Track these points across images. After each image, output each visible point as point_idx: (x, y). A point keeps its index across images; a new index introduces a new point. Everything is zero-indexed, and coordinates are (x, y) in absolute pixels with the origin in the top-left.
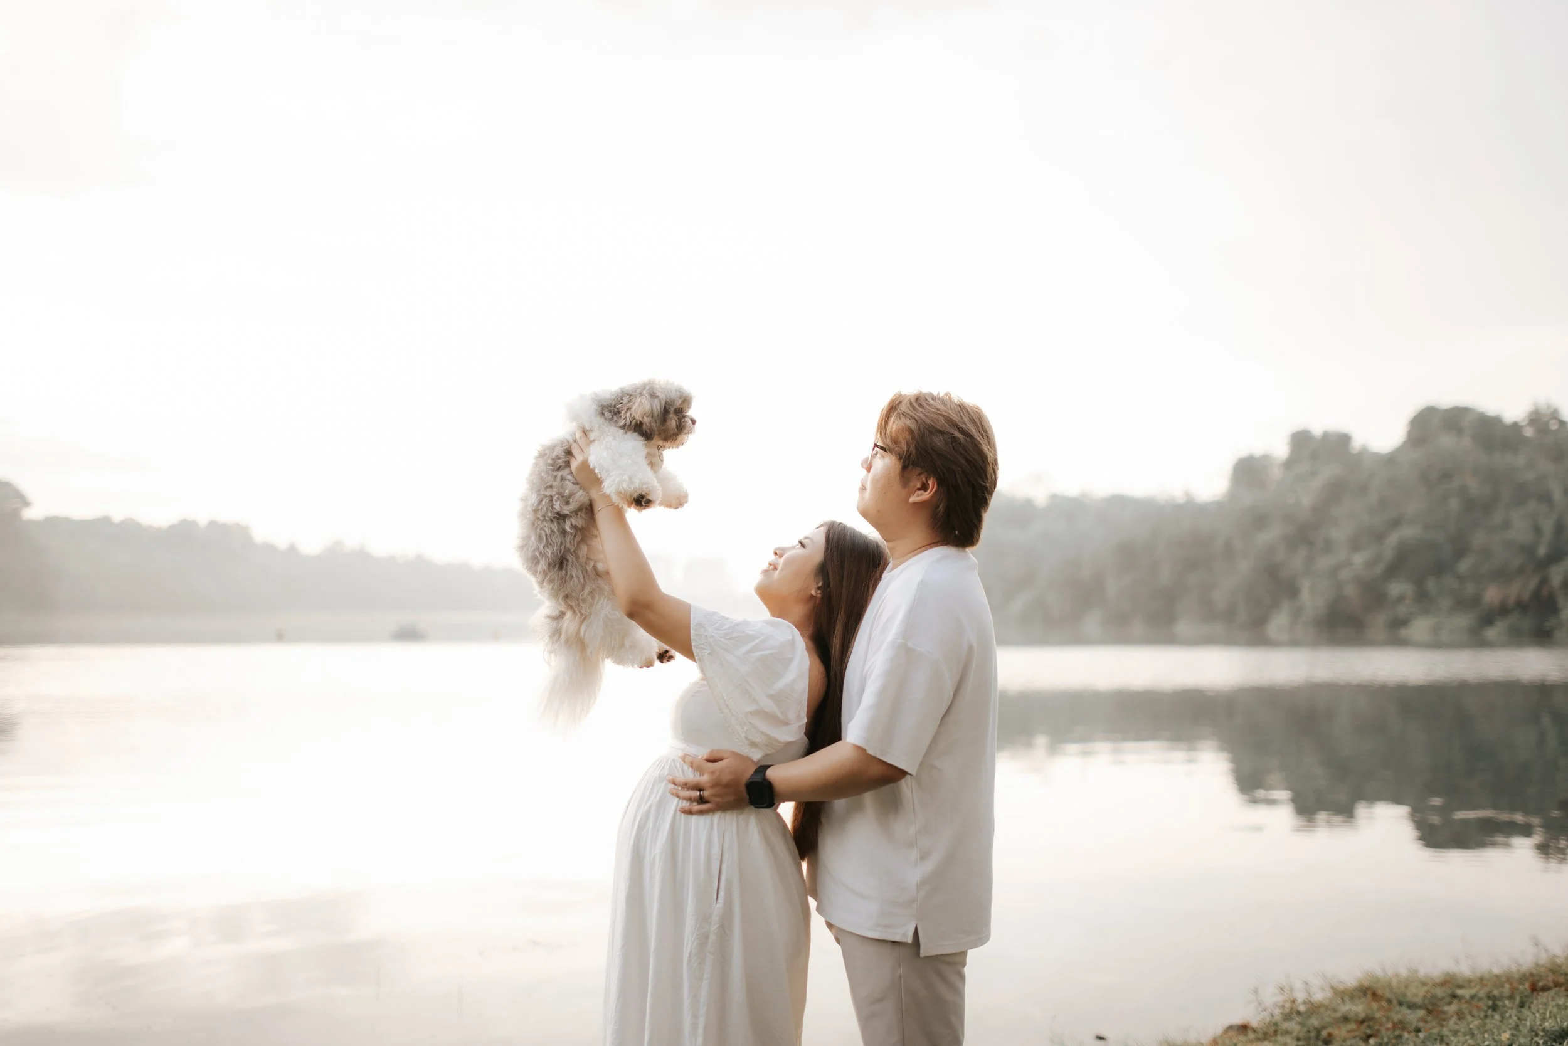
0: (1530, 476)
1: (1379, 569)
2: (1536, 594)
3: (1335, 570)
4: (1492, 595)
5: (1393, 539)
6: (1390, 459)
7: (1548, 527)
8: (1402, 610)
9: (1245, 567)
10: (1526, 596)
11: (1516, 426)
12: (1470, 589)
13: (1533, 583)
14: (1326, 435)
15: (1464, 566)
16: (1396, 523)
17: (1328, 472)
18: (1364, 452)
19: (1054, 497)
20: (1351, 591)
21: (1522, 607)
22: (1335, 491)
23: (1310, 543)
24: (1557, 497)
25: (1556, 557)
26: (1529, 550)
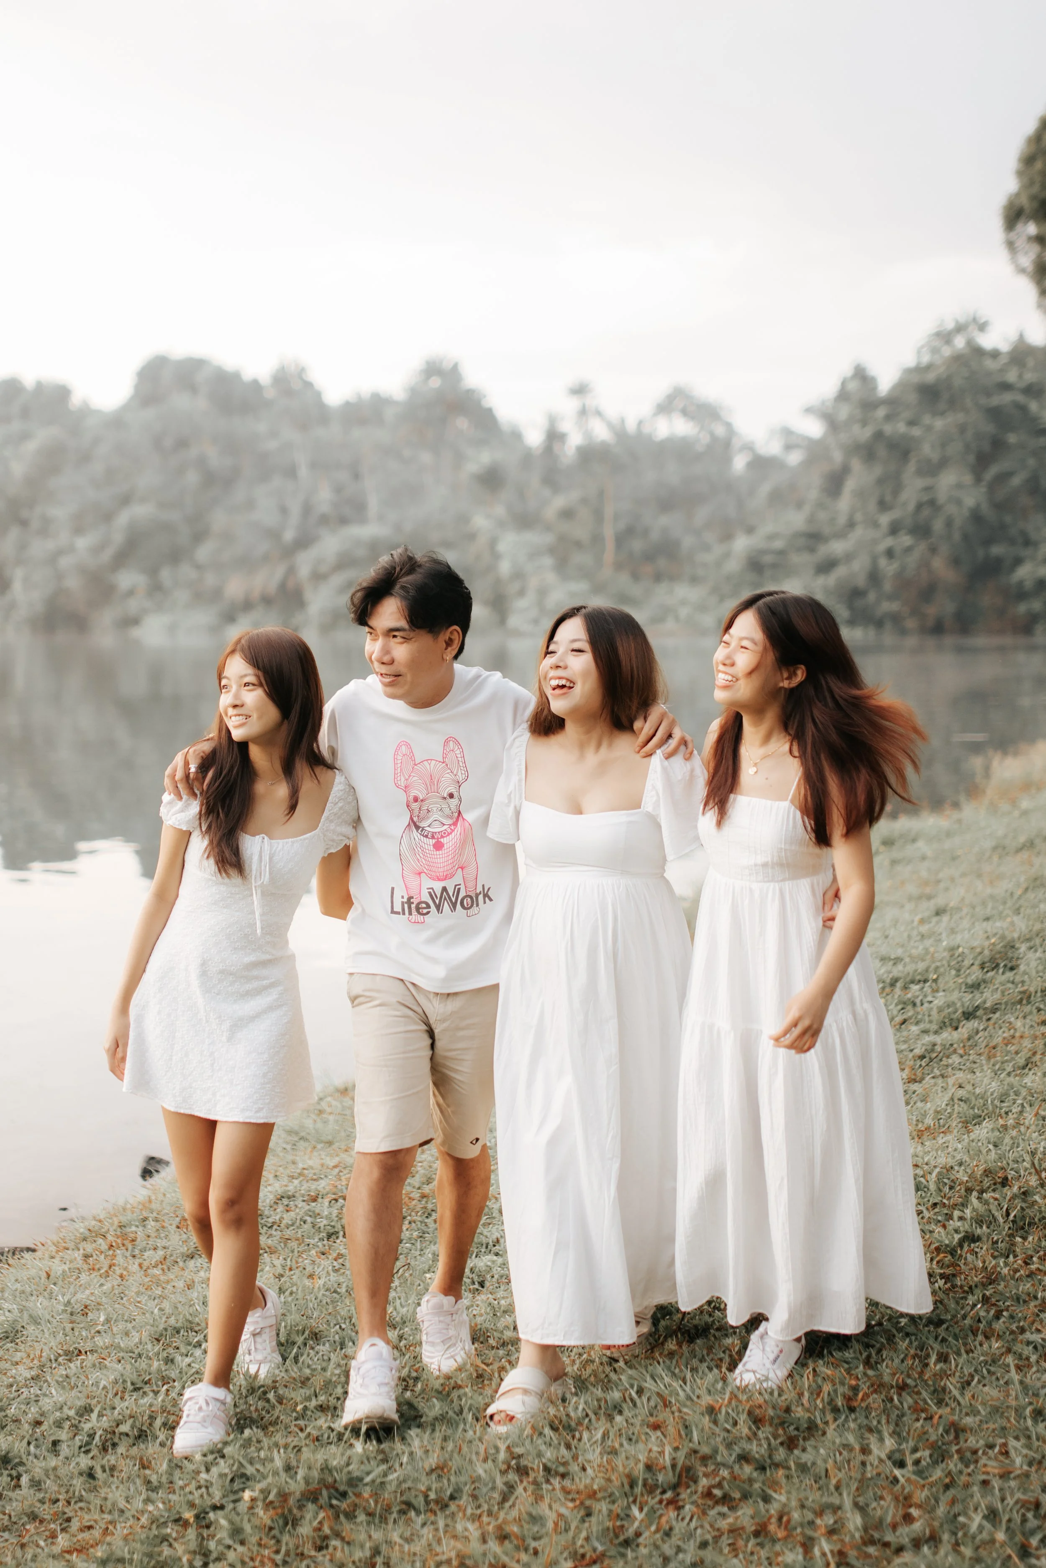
0: (272, 445)
1: (106, 556)
2: (283, 586)
3: (53, 559)
4: (235, 587)
5: (123, 519)
6: (116, 421)
7: (295, 507)
8: (133, 606)
10: (272, 587)
11: (255, 385)
12: (210, 580)
13: (279, 572)
14: (40, 387)
15: (203, 553)
16: (126, 500)
17: (43, 436)
18: (86, 411)
20: (73, 583)
21: (267, 601)
23: (24, 523)
24: (303, 472)
25: (303, 542)
26: (274, 535)
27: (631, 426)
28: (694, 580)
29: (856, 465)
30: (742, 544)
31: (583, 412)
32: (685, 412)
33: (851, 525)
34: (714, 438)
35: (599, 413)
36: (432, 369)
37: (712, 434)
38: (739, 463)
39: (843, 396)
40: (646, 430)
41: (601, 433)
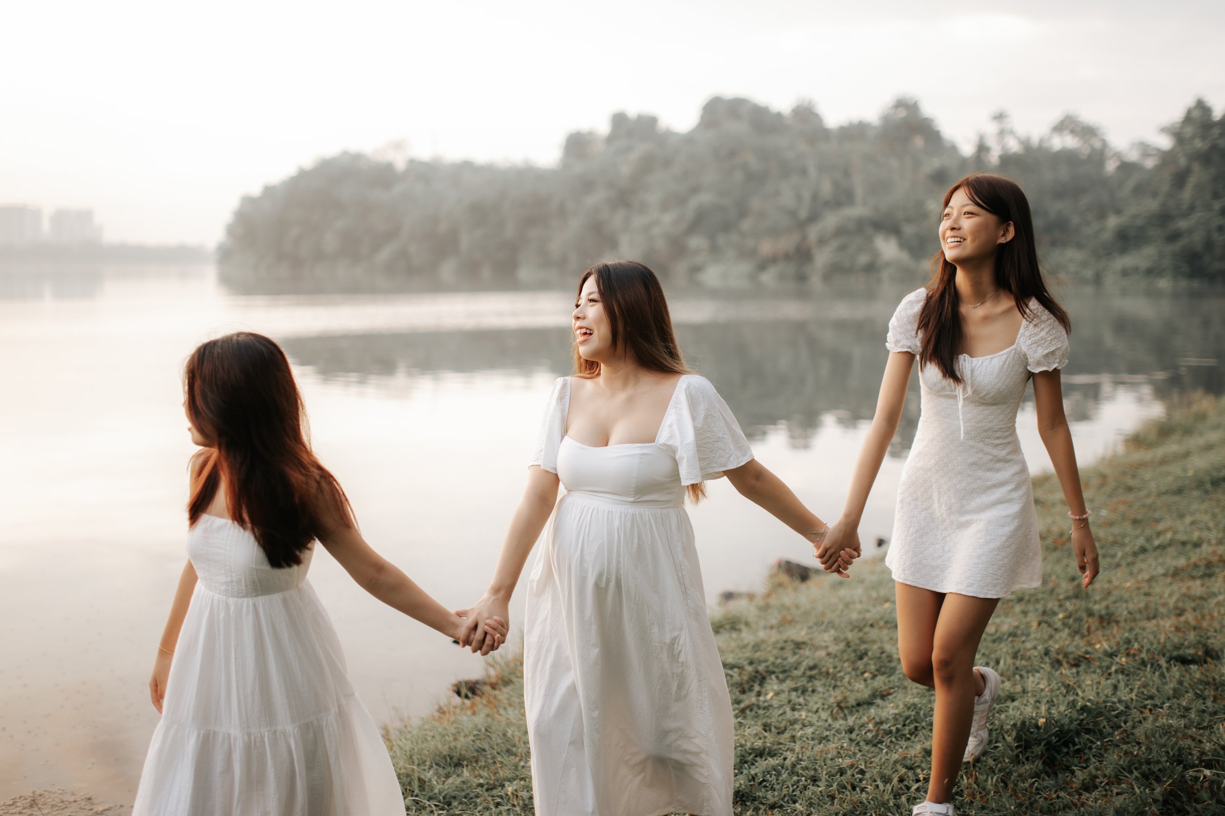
0: (791, 155)
1: (682, 226)
2: (798, 248)
3: (648, 228)
4: (767, 247)
5: (694, 203)
6: (689, 139)
7: (807, 196)
8: (699, 259)
9: (575, 225)
10: (791, 248)
11: (779, 115)
12: (749, 243)
13: (796, 239)
15: (746, 225)
16: (695, 190)
17: (641, 149)
18: (669, 134)
19: (412, 162)
21: (787, 257)
22: (647, 165)
23: (629, 205)
24: (813, 172)
25: (813, 218)
26: (793, 214)
27: (1035, 141)
28: (1079, 246)
29: (1196, 167)
30: (1113, 222)
31: (1002, 133)
32: (1073, 132)
33: (1192, 208)
34: (1093, 150)
35: (1012, 132)
36: (901, 104)
37: (1091, 146)
38: (1111, 166)
39: (1188, 119)
40: (1046, 145)
41: (1013, 146)
